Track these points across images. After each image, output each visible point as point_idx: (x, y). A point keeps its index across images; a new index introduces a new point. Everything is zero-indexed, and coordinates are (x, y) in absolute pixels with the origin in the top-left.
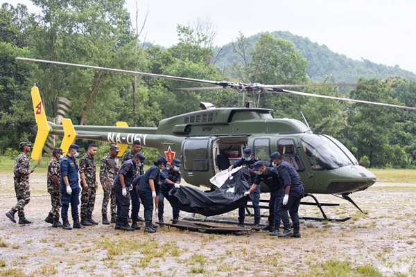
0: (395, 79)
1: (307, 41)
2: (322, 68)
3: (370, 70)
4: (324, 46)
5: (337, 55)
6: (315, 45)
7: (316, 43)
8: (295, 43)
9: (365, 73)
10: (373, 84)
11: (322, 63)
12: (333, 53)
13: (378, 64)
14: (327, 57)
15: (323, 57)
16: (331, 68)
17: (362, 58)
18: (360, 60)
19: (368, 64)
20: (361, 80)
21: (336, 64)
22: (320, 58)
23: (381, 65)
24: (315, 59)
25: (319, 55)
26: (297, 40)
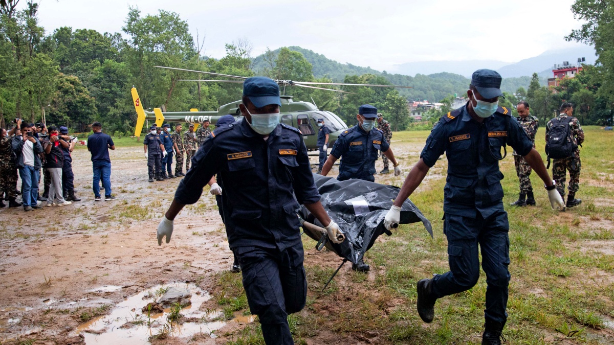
0: (368, 76)
1: (311, 53)
2: (322, 70)
3: (352, 70)
4: (322, 55)
5: (331, 61)
6: (317, 55)
7: (317, 54)
8: (304, 54)
9: (349, 72)
10: (354, 79)
11: (322, 66)
12: (328, 60)
13: (357, 66)
14: (325, 62)
15: (322, 62)
16: (327, 70)
17: (347, 63)
18: (346, 64)
19: (351, 66)
20: (347, 77)
21: (331, 67)
22: (320, 63)
23: (359, 67)
24: (317, 65)
25: (320, 61)
26: (305, 51)
